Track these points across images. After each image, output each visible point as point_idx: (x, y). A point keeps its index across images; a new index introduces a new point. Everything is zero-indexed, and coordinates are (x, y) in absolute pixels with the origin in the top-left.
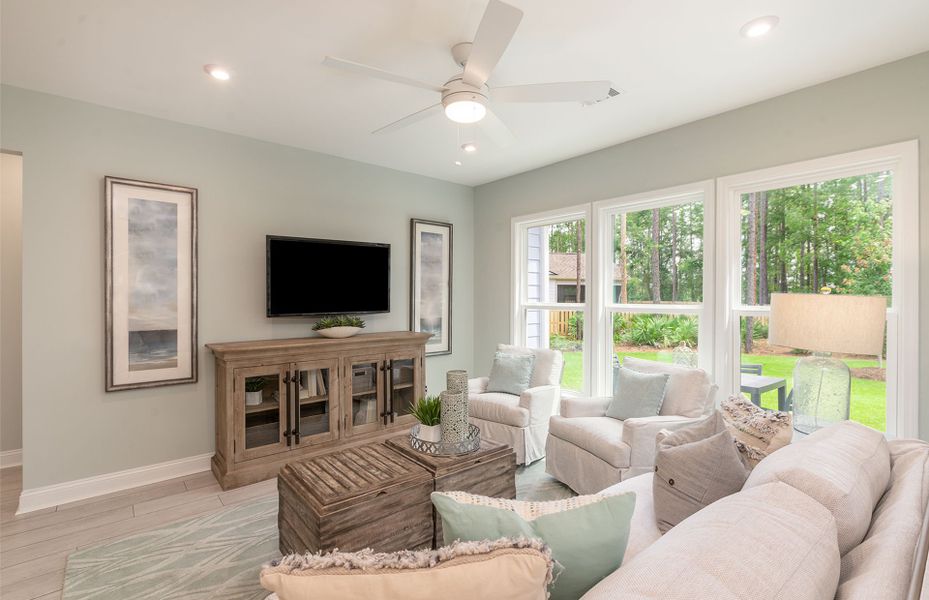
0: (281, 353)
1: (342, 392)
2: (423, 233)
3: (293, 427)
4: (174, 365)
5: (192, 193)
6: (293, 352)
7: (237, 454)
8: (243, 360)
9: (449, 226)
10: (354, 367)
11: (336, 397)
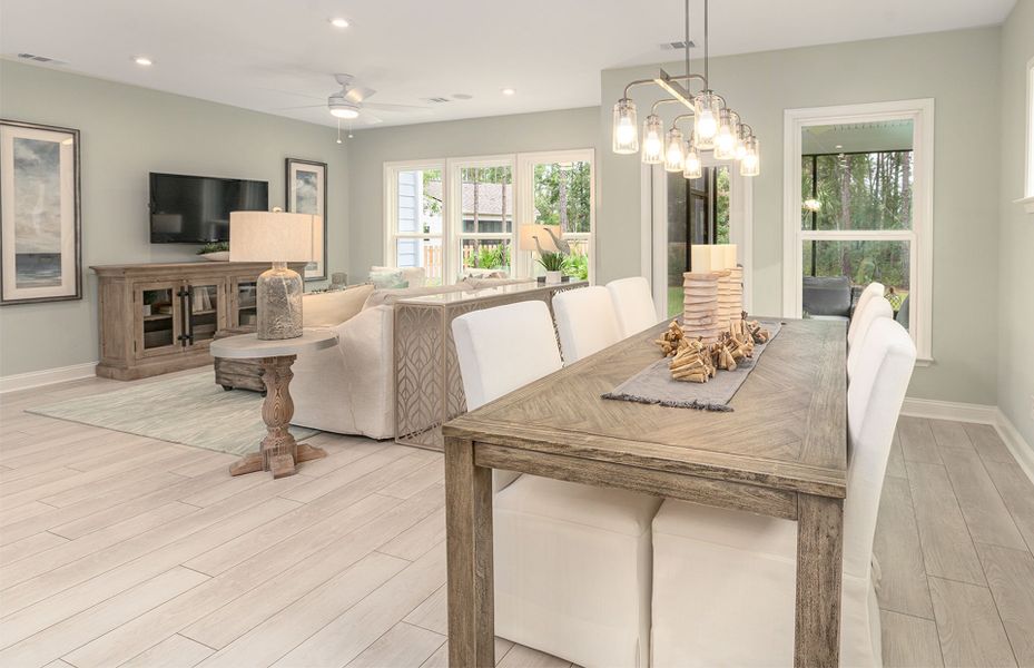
0: (175, 271)
1: (229, 305)
2: (298, 171)
3: (187, 332)
4: (59, 283)
5: (74, 134)
6: (186, 271)
7: (138, 353)
8: (142, 276)
9: (324, 165)
10: (240, 285)
11: (224, 308)
